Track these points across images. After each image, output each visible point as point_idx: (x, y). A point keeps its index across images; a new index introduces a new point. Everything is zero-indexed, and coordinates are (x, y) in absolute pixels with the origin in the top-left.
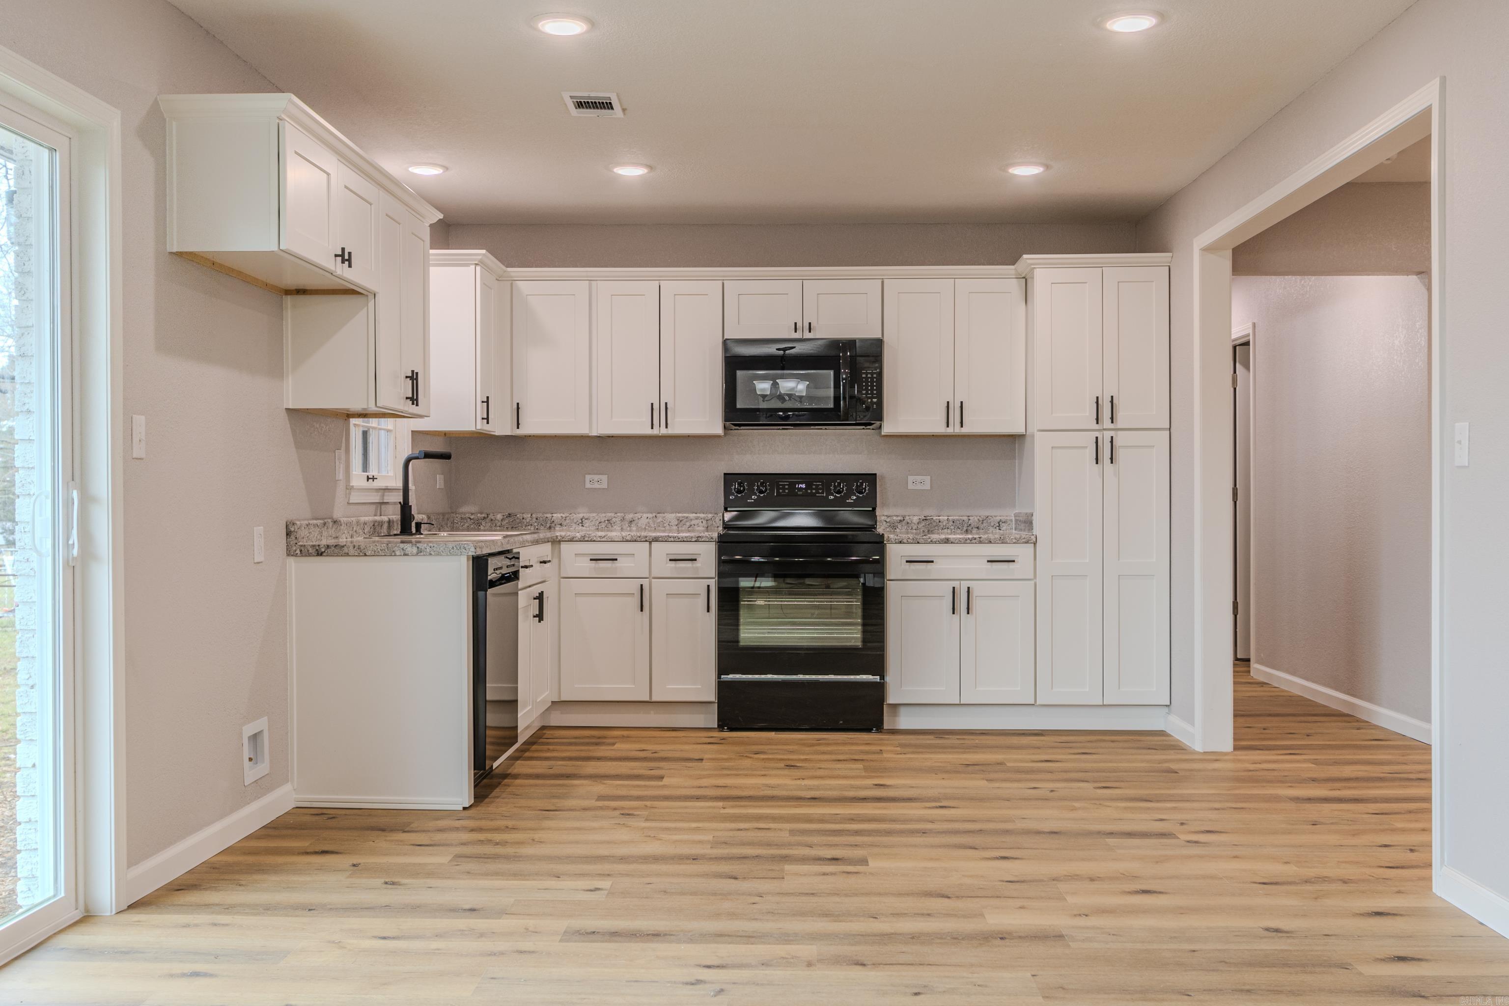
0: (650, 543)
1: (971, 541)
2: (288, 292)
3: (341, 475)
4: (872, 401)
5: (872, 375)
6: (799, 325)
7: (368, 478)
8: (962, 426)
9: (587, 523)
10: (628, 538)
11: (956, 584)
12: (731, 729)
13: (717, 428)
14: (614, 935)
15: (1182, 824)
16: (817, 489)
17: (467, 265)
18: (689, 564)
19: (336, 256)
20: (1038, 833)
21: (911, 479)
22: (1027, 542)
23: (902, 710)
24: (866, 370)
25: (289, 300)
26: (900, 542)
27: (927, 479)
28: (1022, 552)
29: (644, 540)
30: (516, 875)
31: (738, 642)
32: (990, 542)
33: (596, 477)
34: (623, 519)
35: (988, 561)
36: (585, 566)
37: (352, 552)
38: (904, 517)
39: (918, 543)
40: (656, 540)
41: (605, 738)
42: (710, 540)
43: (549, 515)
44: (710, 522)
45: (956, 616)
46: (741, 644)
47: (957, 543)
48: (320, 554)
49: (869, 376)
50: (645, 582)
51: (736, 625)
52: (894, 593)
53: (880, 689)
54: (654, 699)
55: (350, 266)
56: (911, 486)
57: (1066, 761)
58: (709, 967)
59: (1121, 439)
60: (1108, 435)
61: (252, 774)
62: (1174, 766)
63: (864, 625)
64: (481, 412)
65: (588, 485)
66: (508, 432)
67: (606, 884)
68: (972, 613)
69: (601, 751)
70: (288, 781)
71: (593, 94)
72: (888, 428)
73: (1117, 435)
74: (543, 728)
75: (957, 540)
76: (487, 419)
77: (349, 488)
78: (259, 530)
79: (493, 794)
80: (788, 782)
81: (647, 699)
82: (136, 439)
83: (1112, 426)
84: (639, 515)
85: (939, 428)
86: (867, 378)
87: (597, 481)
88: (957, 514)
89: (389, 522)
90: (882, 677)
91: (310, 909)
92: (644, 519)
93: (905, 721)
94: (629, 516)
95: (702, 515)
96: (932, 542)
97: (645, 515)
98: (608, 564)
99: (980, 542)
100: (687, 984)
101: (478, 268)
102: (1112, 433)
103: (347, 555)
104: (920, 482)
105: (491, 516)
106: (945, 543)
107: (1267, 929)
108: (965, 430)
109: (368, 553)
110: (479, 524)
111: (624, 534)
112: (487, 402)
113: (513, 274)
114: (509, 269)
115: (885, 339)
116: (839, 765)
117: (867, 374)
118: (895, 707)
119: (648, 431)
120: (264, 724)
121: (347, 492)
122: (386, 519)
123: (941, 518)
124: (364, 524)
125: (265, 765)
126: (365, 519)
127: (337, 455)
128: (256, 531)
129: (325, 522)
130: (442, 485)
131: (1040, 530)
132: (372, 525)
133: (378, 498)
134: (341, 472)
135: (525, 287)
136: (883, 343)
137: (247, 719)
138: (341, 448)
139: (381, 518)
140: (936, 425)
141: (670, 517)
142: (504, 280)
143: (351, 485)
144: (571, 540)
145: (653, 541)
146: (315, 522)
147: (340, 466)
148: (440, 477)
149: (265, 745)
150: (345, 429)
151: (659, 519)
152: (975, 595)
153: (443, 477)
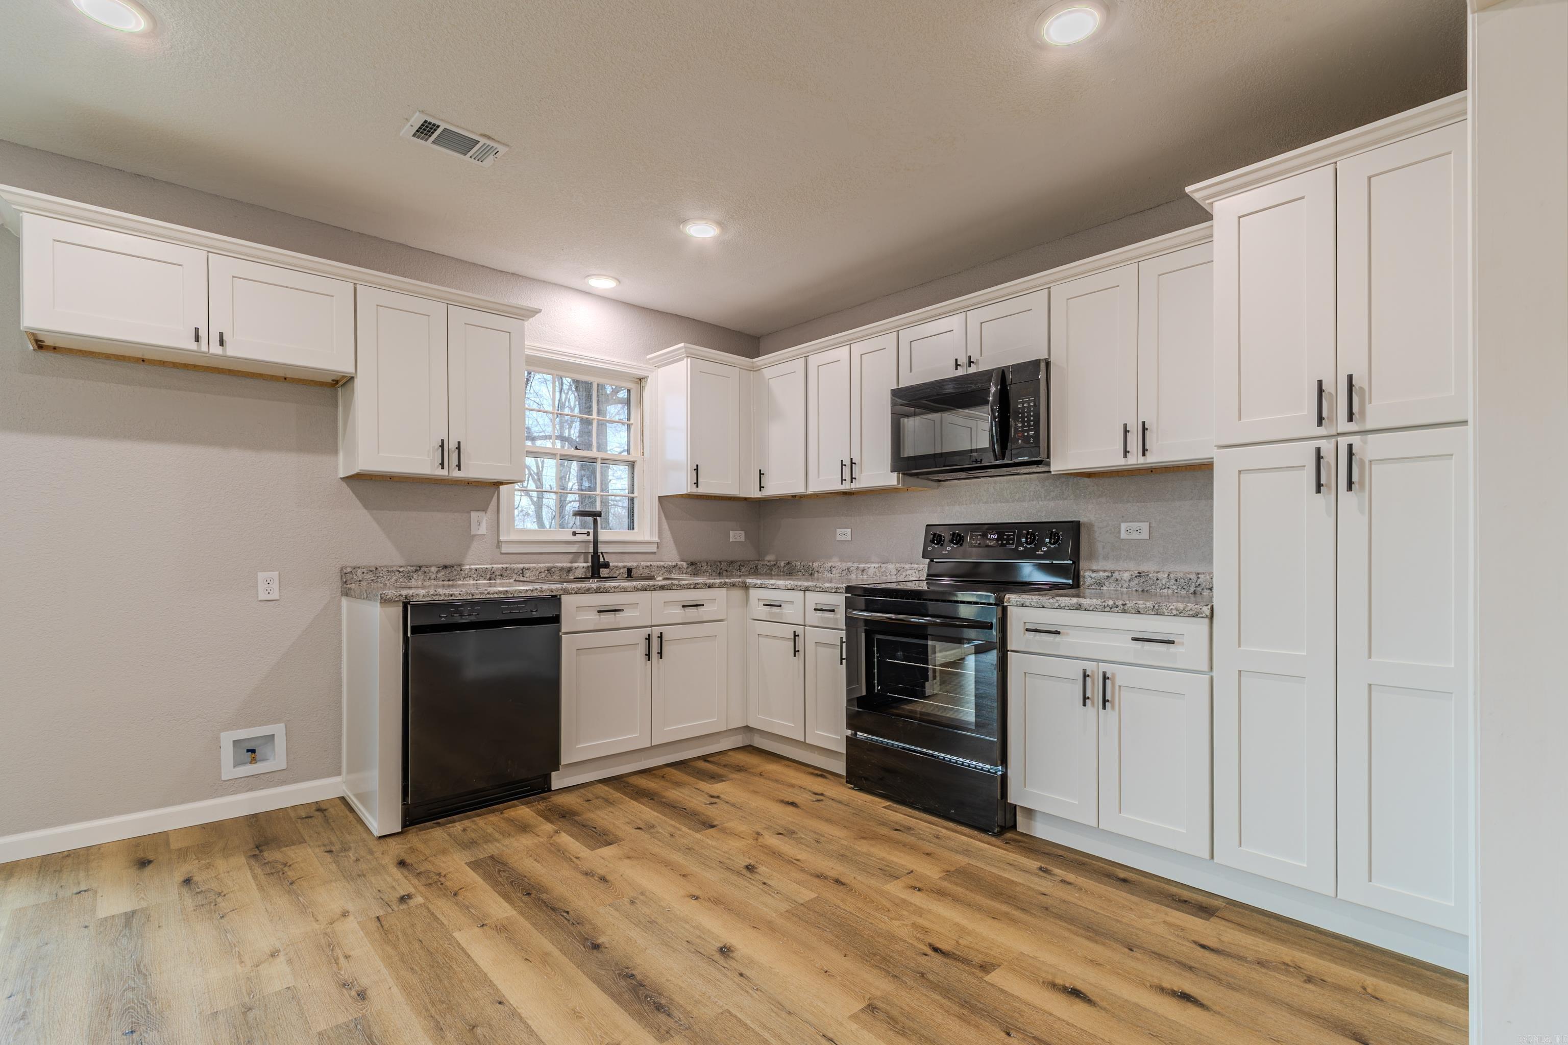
0: (805, 591)
1: (1111, 608)
2: (334, 385)
4: (1028, 434)
5: (1029, 404)
6: (960, 361)
8: (1144, 456)
10: (789, 587)
11: (1090, 667)
13: (893, 480)
16: (1008, 540)
17: (682, 359)
18: (830, 615)
21: (1123, 526)
22: (1198, 616)
23: (1034, 816)
24: (1023, 399)
25: (339, 391)
26: (1022, 605)
27: (1145, 526)
28: (1189, 630)
29: (799, 589)
32: (1139, 612)
33: (844, 531)
34: (858, 568)
35: (1134, 639)
36: (762, 612)
38: (1112, 572)
39: (1043, 607)
40: (808, 589)
42: (842, 592)
43: (811, 564)
45: (1091, 710)
47: (1093, 611)
49: (1026, 405)
50: (797, 629)
52: (1018, 668)
53: (1003, 785)
54: (808, 741)
56: (1123, 535)
60: (1343, 442)
64: (693, 477)
65: (838, 538)
66: (758, 495)
68: (1111, 708)
70: (336, 775)
72: (1057, 465)
75: (1093, 607)
77: (499, 542)
81: (800, 742)
83: (1352, 427)
84: (869, 565)
85: (1116, 461)
86: (1023, 408)
90: (1005, 771)
97: (873, 565)
98: (776, 610)
99: (1124, 611)
101: (689, 359)
104: (1135, 530)
106: (1077, 609)
108: (1152, 459)
111: (787, 582)
114: (755, 360)
115: (1052, 360)
117: (1023, 403)
119: (841, 487)
120: (278, 730)
121: (499, 544)
122: (582, 566)
123: (1159, 575)
124: (522, 570)
125: (276, 760)
126: (527, 566)
127: (474, 515)
128: (261, 576)
129: (420, 567)
130: (742, 539)
131: (1222, 598)
132: (543, 570)
133: (574, 549)
134: (483, 530)
135: (767, 373)
136: (1048, 364)
137: (231, 725)
138: (485, 510)
139: (569, 565)
140: (1112, 459)
141: (891, 567)
142: (757, 370)
143: (502, 538)
144: (755, 586)
145: (806, 589)
146: (395, 568)
147: (481, 523)
148: (738, 532)
149: (280, 744)
150: (496, 494)
151: (884, 569)
152: (1118, 683)
153: (743, 533)
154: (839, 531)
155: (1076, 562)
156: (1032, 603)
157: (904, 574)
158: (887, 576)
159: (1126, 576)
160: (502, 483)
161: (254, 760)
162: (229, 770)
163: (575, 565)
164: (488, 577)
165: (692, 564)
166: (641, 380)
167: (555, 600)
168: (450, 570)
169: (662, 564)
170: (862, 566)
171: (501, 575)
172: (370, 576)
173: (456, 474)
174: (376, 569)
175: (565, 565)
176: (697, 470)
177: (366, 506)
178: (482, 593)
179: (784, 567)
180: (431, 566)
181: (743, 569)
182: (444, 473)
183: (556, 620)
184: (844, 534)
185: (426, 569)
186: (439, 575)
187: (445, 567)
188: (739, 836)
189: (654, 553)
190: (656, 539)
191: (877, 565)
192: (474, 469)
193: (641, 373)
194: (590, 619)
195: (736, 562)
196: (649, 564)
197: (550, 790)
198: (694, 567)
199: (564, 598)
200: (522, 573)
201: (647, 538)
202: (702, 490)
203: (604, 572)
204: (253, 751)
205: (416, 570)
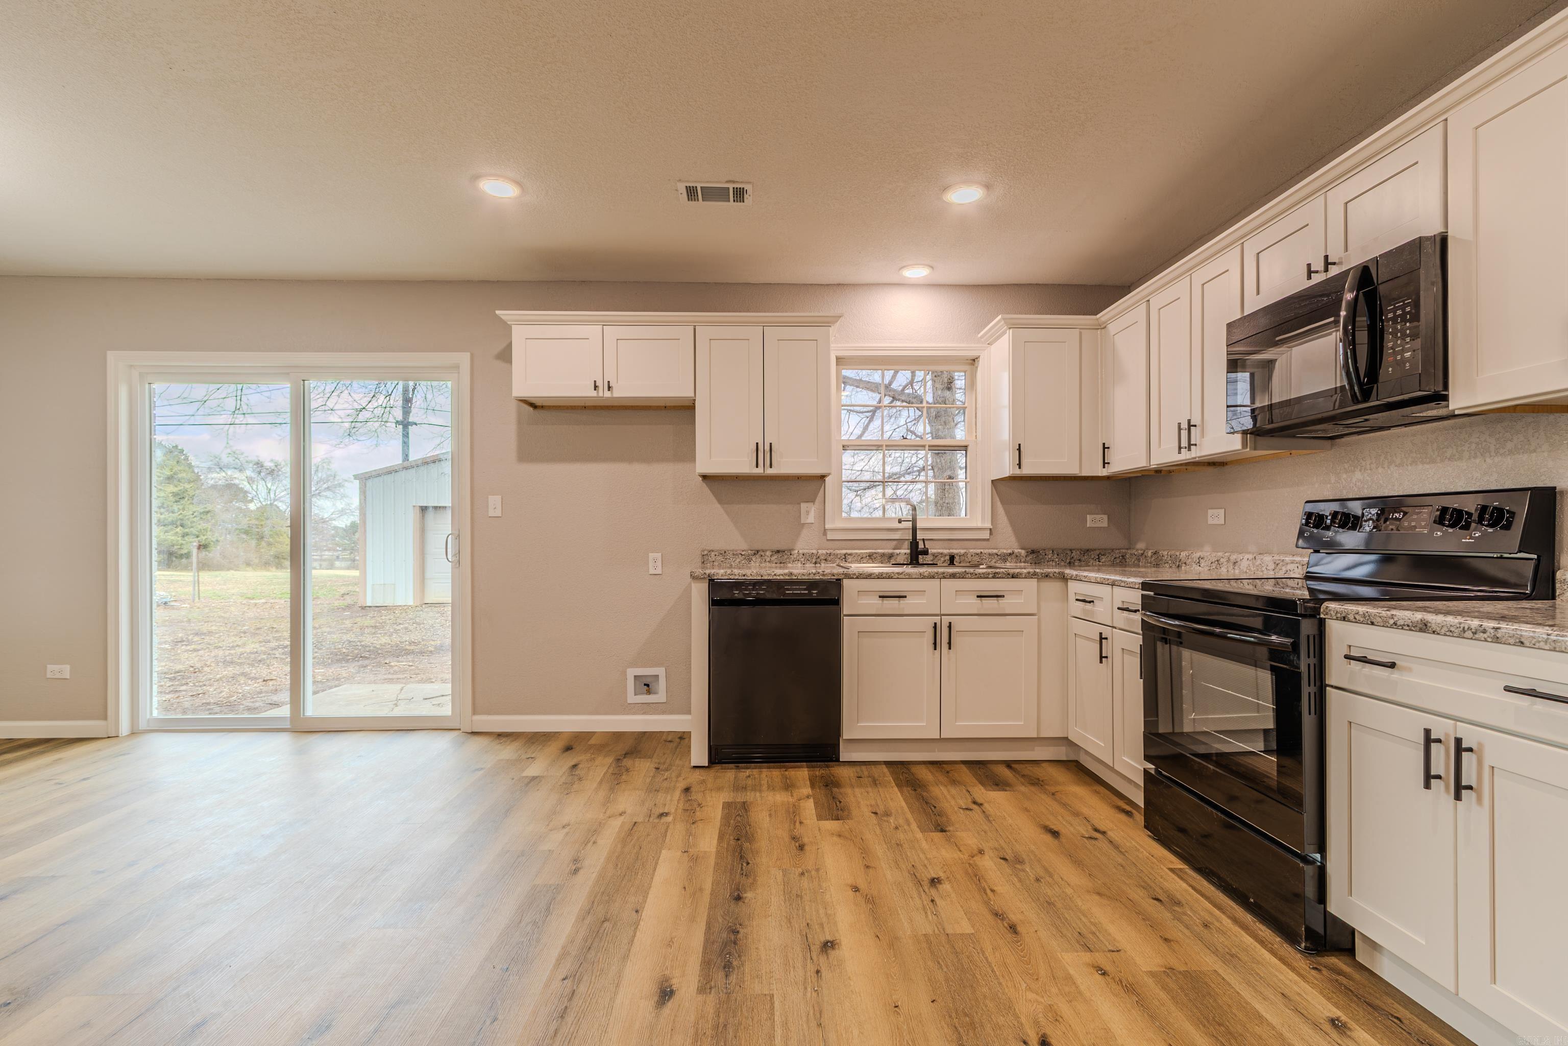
1: (1475, 633)
4: (1402, 356)
5: (1403, 309)
6: (1315, 264)
10: (1098, 580)
11: (1436, 725)
17: (1005, 332)
18: (1134, 616)
23: (1377, 949)
24: (1394, 305)
26: (1344, 619)
32: (1522, 643)
33: (1216, 512)
35: (1508, 689)
39: (1372, 624)
40: (1115, 583)
45: (1434, 796)
47: (1445, 635)
49: (1399, 312)
50: (1103, 630)
54: (1116, 767)
55: (613, 390)
61: (634, 698)
64: (1015, 458)
65: (1210, 521)
68: (1478, 800)
72: (1458, 402)
75: (1445, 629)
77: (829, 528)
78: (656, 556)
90: (1322, 857)
98: (1088, 606)
99: (1496, 640)
106: (1421, 630)
114: (1098, 316)
115: (1450, 232)
117: (1394, 311)
119: (1178, 457)
120: (660, 671)
121: (825, 532)
122: (905, 551)
124: (845, 555)
125: (660, 696)
126: (849, 551)
127: (804, 506)
128: (652, 555)
129: (758, 551)
130: (1105, 524)
132: (864, 556)
133: (897, 536)
134: (811, 519)
135: (1112, 328)
136: (1443, 240)
137: (634, 664)
138: (813, 501)
139: (891, 551)
141: (1268, 559)
142: (1102, 327)
143: (827, 526)
144: (1077, 579)
145: (1113, 584)
146: (739, 552)
147: (810, 514)
148: (1098, 517)
149: (662, 684)
150: (823, 487)
151: (1258, 562)
152: (1487, 762)
153: (1105, 517)
154: (1210, 512)
155: (1545, 556)
156: (1357, 617)
157: (1284, 569)
158: (1262, 571)
160: (824, 477)
161: (649, 692)
162: (632, 698)
163: (898, 551)
164: (814, 561)
165: (1033, 552)
166: (974, 361)
167: (837, 584)
168: (782, 554)
169: (995, 551)
170: (1234, 557)
171: (826, 560)
172: (720, 558)
173: (769, 471)
174: (725, 552)
175: (886, 551)
176: (1019, 450)
177: (720, 501)
178: (769, 575)
179: (1152, 557)
180: (766, 551)
181: (1103, 559)
182: (760, 471)
183: (836, 602)
184: (1216, 516)
185: (762, 553)
186: (773, 558)
187: (778, 552)
188: (959, 848)
189: (988, 540)
190: (988, 525)
191: (1251, 557)
192: (784, 466)
193: (974, 354)
194: (872, 603)
195: (1095, 550)
196: (979, 551)
197: (838, 760)
198: (1036, 555)
199: (846, 582)
200: (845, 558)
201: (979, 524)
202: (1027, 470)
203: (921, 559)
204: (648, 685)
205: (755, 554)
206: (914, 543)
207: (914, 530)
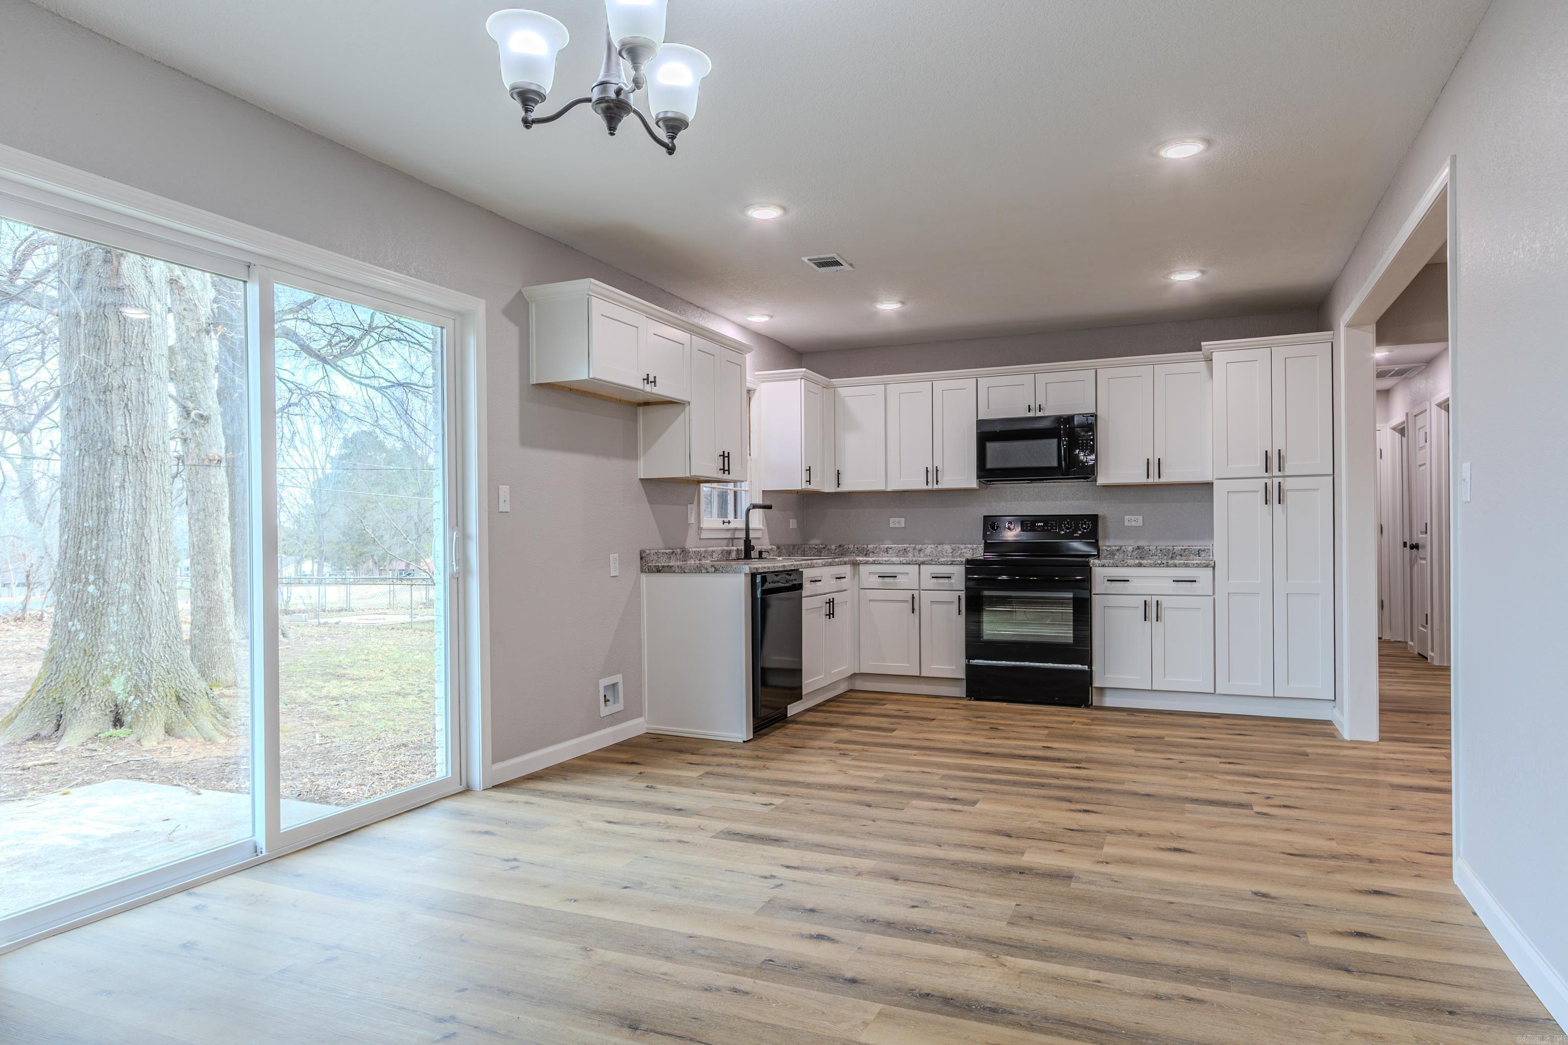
0: (919, 565)
2: (640, 404)
3: (692, 520)
6: (1032, 406)
7: (724, 522)
8: (1159, 477)
9: (890, 551)
10: (904, 562)
11: (1148, 598)
12: (976, 699)
13: (973, 483)
14: (752, 838)
15: (1268, 798)
16: (1052, 526)
17: (796, 379)
18: (946, 581)
19: (644, 380)
20: (1135, 794)
21: (1127, 518)
22: (1207, 566)
23: (1108, 692)
24: (1085, 437)
25: (641, 410)
26: (1103, 566)
27: (1140, 518)
28: (1203, 575)
29: (914, 563)
30: (730, 790)
31: (980, 637)
32: (1176, 566)
33: (897, 519)
34: (914, 549)
35: (1174, 581)
36: (875, 581)
37: (677, 570)
38: (1121, 547)
39: (1117, 566)
40: (923, 563)
41: (884, 700)
42: (960, 563)
43: (865, 546)
44: (975, 551)
45: (1148, 623)
46: (985, 638)
47: (1149, 567)
48: (659, 571)
50: (916, 593)
51: (979, 623)
52: (1097, 603)
53: (1088, 676)
54: (923, 675)
55: (655, 386)
56: (1127, 524)
57: (1220, 739)
58: (788, 867)
59: (1288, 484)
60: (1276, 481)
61: (605, 711)
62: (1309, 750)
63: (1074, 625)
64: (805, 477)
65: (891, 525)
66: (833, 491)
67: (778, 801)
68: (1161, 621)
69: (874, 709)
70: (642, 716)
71: (822, 256)
72: (1101, 481)
73: (1285, 481)
74: (851, 691)
75: (1149, 565)
76: (810, 481)
77: (700, 529)
78: (613, 557)
79: (774, 733)
80: (982, 740)
81: (918, 674)
82: (501, 500)
83: (1280, 474)
84: (925, 546)
85: (1143, 480)
86: (1083, 443)
87: (898, 522)
88: (1163, 544)
89: (738, 550)
90: (1090, 666)
91: (587, 798)
92: (929, 549)
93: (1110, 701)
94: (919, 547)
95: (970, 546)
96: (1128, 566)
97: (930, 546)
98: (891, 580)
99: (1168, 566)
100: (762, 877)
102: (1280, 480)
103: (674, 572)
104: (1134, 520)
105: (828, 547)
106: (1139, 566)
107: (1256, 894)
108: (1163, 480)
109: (686, 571)
110: (821, 552)
111: (901, 559)
112: (810, 470)
113: (835, 383)
114: (832, 380)
115: (1099, 414)
116: (1033, 731)
117: (1082, 440)
118: (1101, 690)
119: (925, 487)
120: (619, 679)
121: (700, 531)
122: (734, 549)
123: (1151, 548)
124: (712, 552)
125: (620, 704)
126: (714, 549)
127: (688, 508)
128: (611, 556)
129: (673, 550)
130: (795, 526)
131: (1219, 556)
132: (720, 553)
136: (1096, 416)
137: (603, 675)
138: (693, 503)
140: (1139, 477)
141: (947, 547)
142: (831, 388)
143: (702, 527)
144: (866, 563)
147: (692, 515)
149: (621, 692)
150: (697, 491)
152: (1163, 607)
153: (796, 521)
154: (892, 520)
155: (1097, 541)
156: (1110, 565)
159: (1130, 549)
160: (698, 482)
162: (603, 709)
165: (779, 547)
166: (748, 391)
173: (727, 477)
175: (727, 548)
177: (649, 501)
180: (677, 549)
183: (801, 587)
185: (676, 552)
189: (760, 538)
190: (762, 526)
191: (933, 546)
193: (754, 387)
194: (810, 587)
197: (787, 717)
198: (780, 550)
200: (712, 555)
201: (757, 526)
202: (811, 487)
204: (606, 696)
205: (672, 552)
206: (747, 541)
207: (747, 530)
